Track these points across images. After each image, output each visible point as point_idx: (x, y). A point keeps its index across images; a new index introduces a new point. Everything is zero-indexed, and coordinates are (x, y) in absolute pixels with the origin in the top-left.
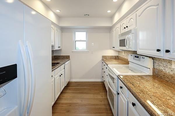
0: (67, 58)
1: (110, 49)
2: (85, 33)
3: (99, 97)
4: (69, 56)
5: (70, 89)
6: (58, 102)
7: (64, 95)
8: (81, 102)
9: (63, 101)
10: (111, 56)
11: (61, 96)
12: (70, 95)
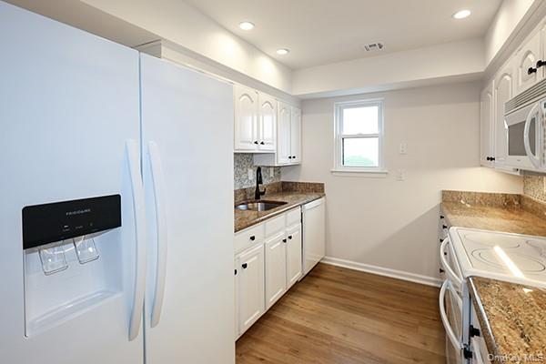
0: (317, 189)
1: (481, 166)
2: (375, 109)
3: (413, 341)
4: (322, 185)
5: (317, 286)
6: (275, 314)
7: (296, 298)
8: (340, 336)
9: (288, 316)
10: (483, 194)
11: (288, 300)
12: (314, 304)
